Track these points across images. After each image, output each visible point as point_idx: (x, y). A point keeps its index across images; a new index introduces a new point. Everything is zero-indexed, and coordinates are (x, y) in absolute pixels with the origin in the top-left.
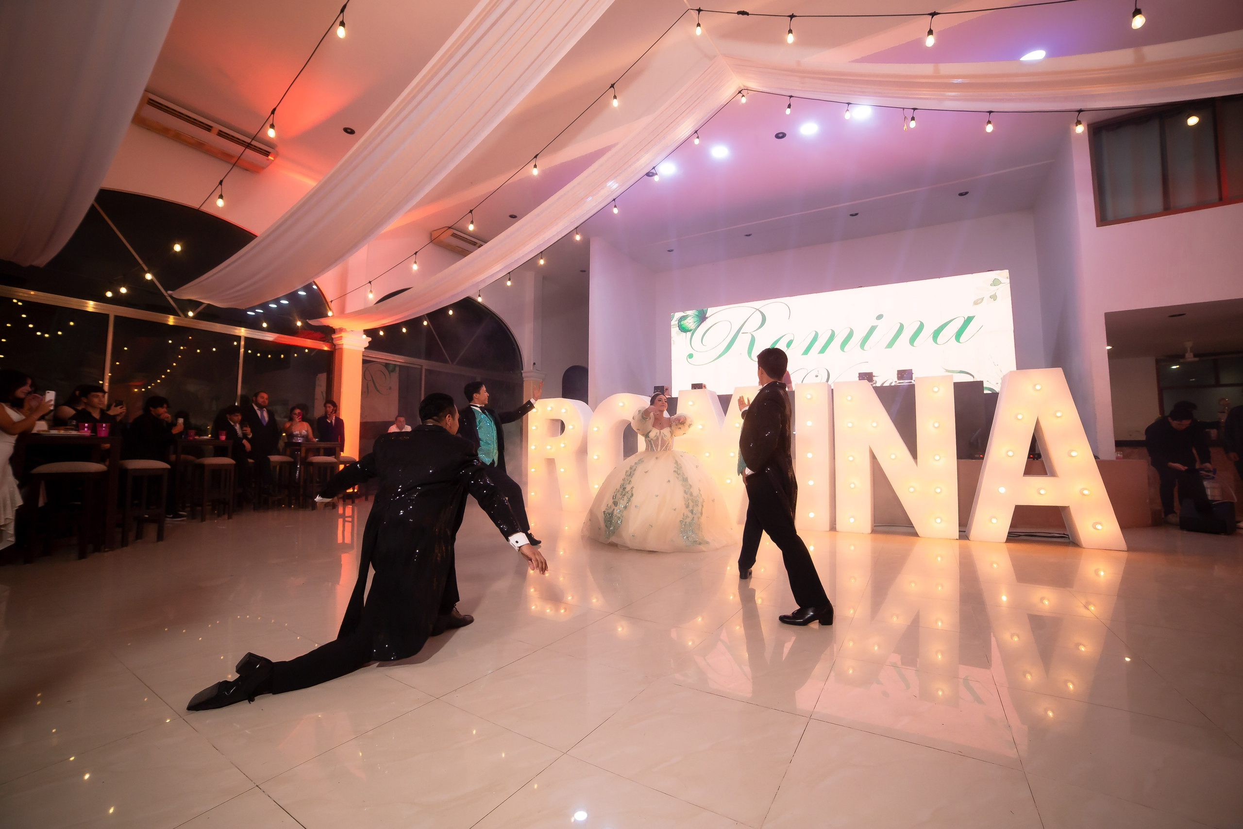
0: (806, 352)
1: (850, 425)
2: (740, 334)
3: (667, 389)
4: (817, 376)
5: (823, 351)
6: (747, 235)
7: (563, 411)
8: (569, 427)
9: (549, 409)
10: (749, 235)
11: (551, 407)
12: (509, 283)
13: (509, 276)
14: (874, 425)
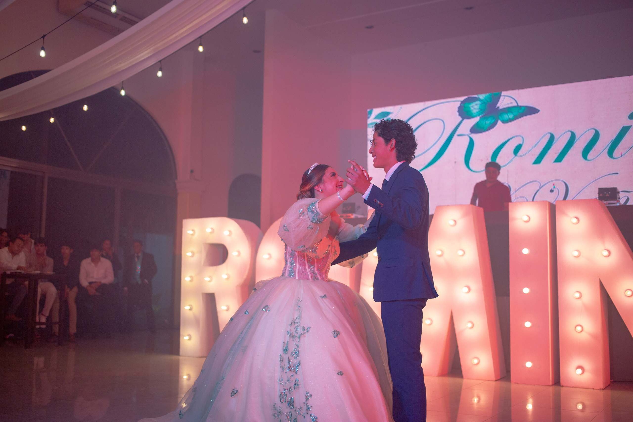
0: (538, 161)
1: (576, 254)
2: (455, 136)
3: (359, 207)
4: (552, 191)
5: (559, 159)
6: (467, 9)
7: (226, 233)
8: (233, 254)
9: (208, 230)
10: (471, 8)
11: (212, 229)
12: (160, 74)
13: (160, 65)
14: (606, 253)
